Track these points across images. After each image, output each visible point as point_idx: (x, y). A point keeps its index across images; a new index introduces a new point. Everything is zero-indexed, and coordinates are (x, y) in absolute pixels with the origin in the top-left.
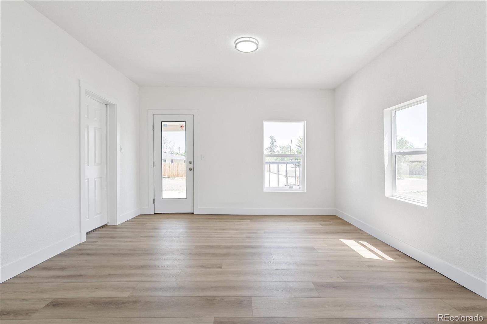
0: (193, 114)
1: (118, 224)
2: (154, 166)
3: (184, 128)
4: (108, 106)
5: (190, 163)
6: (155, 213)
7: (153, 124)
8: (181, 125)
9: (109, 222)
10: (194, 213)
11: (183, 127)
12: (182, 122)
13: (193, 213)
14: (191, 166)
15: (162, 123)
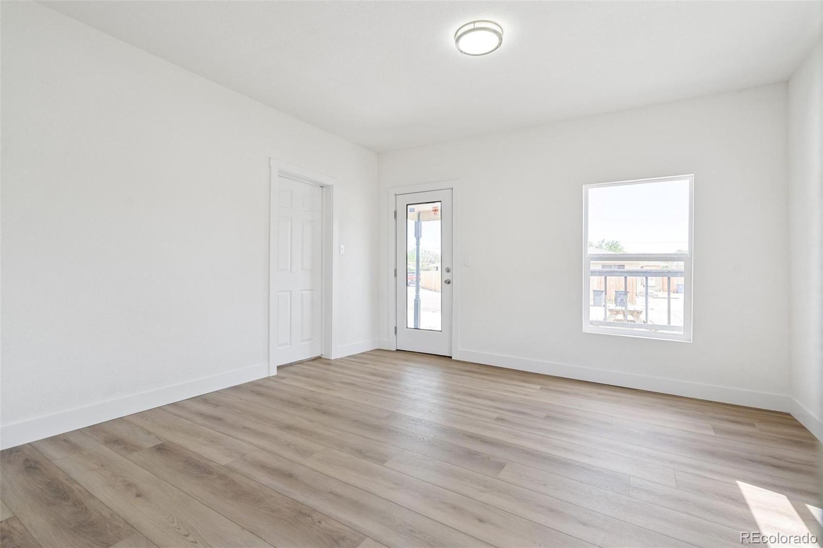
0: (451, 187)
1: (333, 359)
2: (396, 275)
3: (439, 213)
4: (324, 189)
5: (448, 272)
6: (397, 350)
7: (394, 210)
8: (434, 207)
9: (323, 353)
10: (453, 358)
11: (437, 210)
12: (436, 203)
13: (451, 357)
14: (447, 276)
15: (409, 206)
